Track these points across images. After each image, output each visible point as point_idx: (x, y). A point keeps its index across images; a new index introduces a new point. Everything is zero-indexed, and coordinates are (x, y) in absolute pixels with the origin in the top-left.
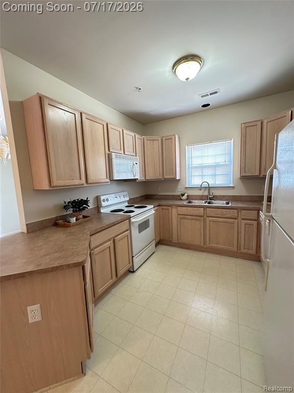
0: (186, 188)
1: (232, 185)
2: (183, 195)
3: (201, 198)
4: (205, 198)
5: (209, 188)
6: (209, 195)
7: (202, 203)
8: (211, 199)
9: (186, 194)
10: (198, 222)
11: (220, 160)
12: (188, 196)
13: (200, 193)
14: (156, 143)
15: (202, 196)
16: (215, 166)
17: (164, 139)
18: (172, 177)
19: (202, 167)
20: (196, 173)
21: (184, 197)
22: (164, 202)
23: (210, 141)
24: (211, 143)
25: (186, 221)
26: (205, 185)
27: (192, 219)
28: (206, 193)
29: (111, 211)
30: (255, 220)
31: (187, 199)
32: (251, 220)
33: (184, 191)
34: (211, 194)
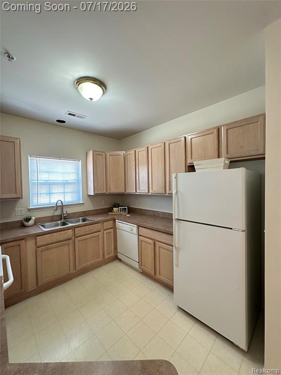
0: (29, 210)
1: (81, 202)
2: (28, 220)
3: (52, 219)
4: (56, 218)
5: (62, 206)
6: (63, 215)
8: (64, 218)
9: (33, 218)
10: (66, 247)
11: (72, 177)
12: (36, 219)
13: (49, 213)
15: (53, 216)
16: (65, 184)
19: (49, 184)
20: (44, 190)
21: (31, 222)
24: (60, 159)
26: (59, 204)
28: (58, 213)
30: (112, 228)
31: (35, 223)
32: (109, 229)
33: (28, 215)
34: (65, 213)
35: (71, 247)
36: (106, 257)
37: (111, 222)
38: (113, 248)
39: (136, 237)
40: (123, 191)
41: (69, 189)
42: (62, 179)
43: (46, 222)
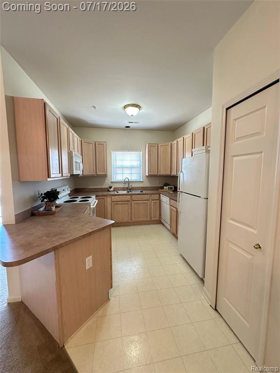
0: (112, 182)
1: (142, 180)
2: (111, 188)
3: (123, 189)
4: (125, 189)
5: (129, 182)
6: (129, 187)
7: (125, 192)
8: (130, 189)
9: (113, 187)
10: (127, 205)
11: (136, 163)
12: (114, 188)
13: (122, 186)
14: (91, 146)
15: (124, 188)
16: (132, 168)
17: (97, 143)
18: (103, 173)
19: (123, 168)
20: (119, 171)
21: (112, 189)
22: (100, 194)
23: (129, 150)
25: (118, 206)
26: (127, 180)
27: (122, 204)
28: (126, 186)
29: (64, 202)
30: (158, 200)
31: (114, 191)
32: (156, 200)
33: (110, 185)
34: (130, 186)
35: (129, 206)
36: (153, 219)
37: (158, 195)
38: (158, 214)
39: (169, 206)
40: (170, 174)
41: (134, 171)
42: (130, 164)
43: (119, 190)
